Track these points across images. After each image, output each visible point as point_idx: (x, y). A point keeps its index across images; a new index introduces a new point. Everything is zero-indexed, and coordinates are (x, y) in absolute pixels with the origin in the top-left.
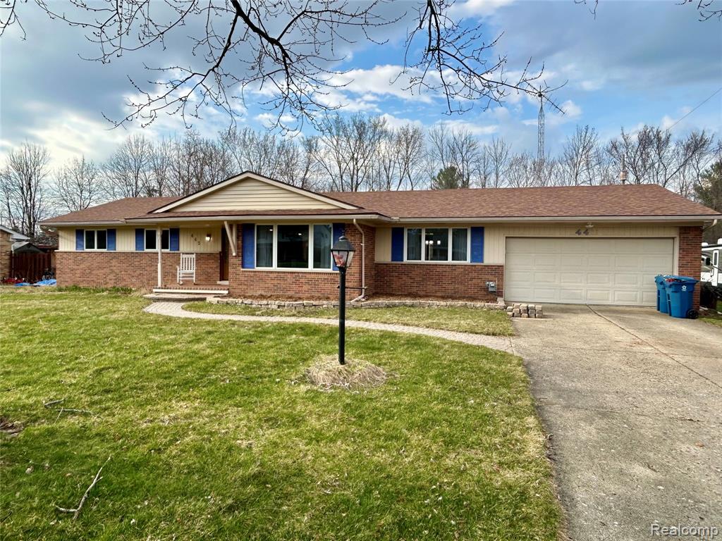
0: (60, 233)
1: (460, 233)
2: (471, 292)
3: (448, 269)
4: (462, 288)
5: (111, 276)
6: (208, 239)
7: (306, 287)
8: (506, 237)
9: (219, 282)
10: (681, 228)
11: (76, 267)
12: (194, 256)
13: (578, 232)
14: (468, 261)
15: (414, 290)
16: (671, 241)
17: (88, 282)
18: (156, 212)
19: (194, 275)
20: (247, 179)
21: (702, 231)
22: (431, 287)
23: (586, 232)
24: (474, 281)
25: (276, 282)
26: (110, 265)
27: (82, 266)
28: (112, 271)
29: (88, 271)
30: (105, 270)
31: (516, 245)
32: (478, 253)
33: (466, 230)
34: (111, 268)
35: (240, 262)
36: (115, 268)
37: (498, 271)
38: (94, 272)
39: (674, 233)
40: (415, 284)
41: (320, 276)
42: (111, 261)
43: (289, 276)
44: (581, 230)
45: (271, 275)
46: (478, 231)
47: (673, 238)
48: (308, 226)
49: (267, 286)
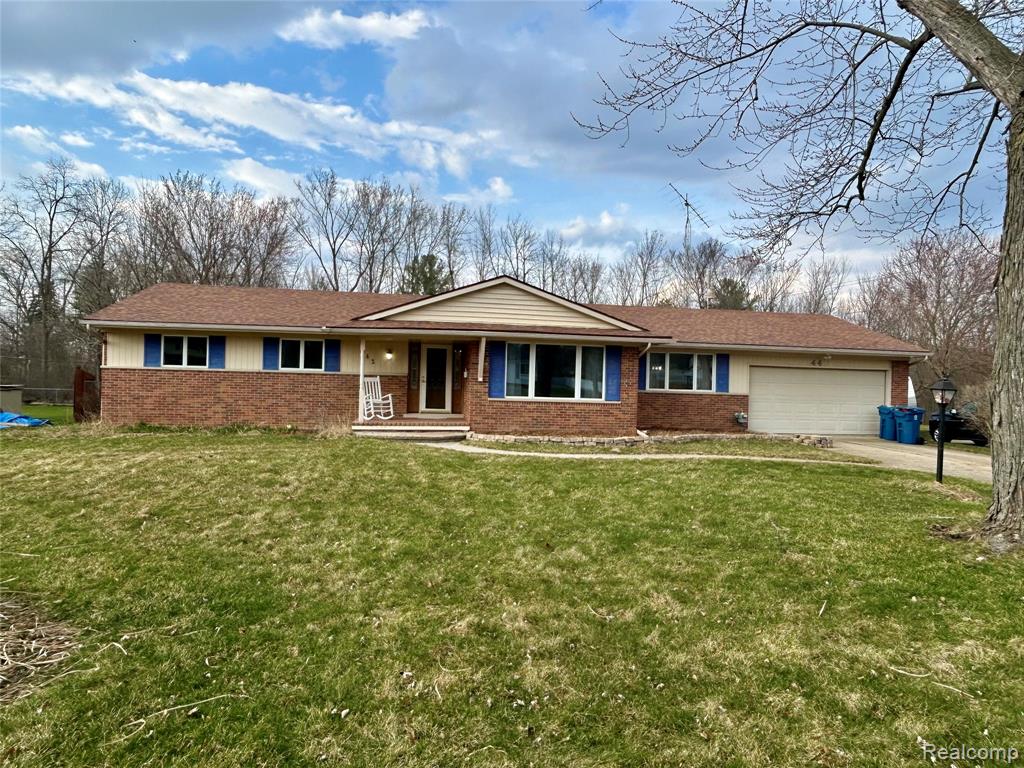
0: (110, 339)
1: (706, 359)
2: (718, 424)
3: (694, 399)
4: (708, 419)
5: (218, 408)
6: (389, 356)
7: (573, 421)
8: (751, 366)
9: (405, 416)
10: (893, 362)
11: (144, 393)
12: (378, 379)
13: (813, 363)
14: (714, 390)
15: (659, 422)
16: (883, 373)
17: (171, 417)
18: (366, 319)
19: (391, 406)
20: (505, 285)
21: (909, 365)
22: (676, 420)
23: (820, 363)
24: (721, 412)
25: (535, 415)
26: (218, 390)
27: (157, 392)
28: (220, 400)
29: (170, 400)
30: (205, 398)
31: (759, 374)
32: (723, 383)
33: (711, 356)
34: (218, 395)
35: (487, 390)
36: (225, 395)
37: (743, 401)
38: (183, 402)
39: (887, 367)
40: (660, 416)
41: (591, 408)
42: (218, 385)
43: (553, 407)
44: (816, 361)
45: (528, 406)
46: (724, 358)
47: (885, 371)
48: (575, 347)
49: (522, 419)
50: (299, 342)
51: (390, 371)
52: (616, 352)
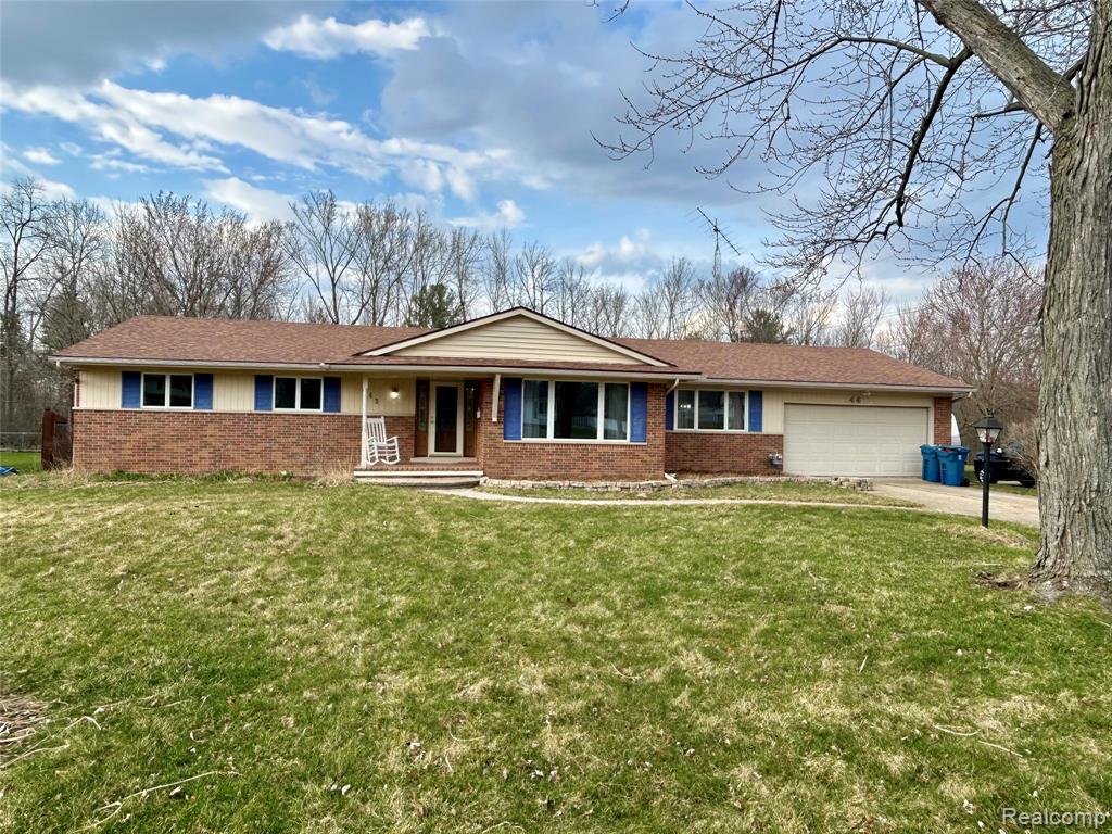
0: (83, 377)
1: (737, 396)
2: (751, 466)
3: (725, 439)
4: (740, 461)
5: (205, 453)
6: (394, 395)
7: (596, 465)
8: (786, 404)
9: (413, 460)
10: (935, 399)
11: (123, 438)
12: (382, 420)
13: (852, 400)
14: (746, 430)
15: (688, 465)
16: (925, 411)
17: (151, 464)
18: (369, 354)
20: (520, 317)
21: (952, 402)
22: (706, 462)
23: (858, 400)
24: (754, 453)
25: (555, 458)
26: (204, 433)
27: (137, 436)
28: (206, 445)
29: (151, 445)
30: (190, 442)
31: (795, 412)
32: (756, 421)
33: (743, 394)
34: (205, 439)
35: (502, 431)
36: (211, 439)
37: (777, 441)
38: (165, 447)
39: (929, 404)
40: (689, 458)
41: (615, 450)
42: (205, 428)
43: (573, 449)
44: (857, 397)
45: (547, 449)
46: (757, 395)
47: (927, 408)
48: (597, 384)
49: (541, 463)
50: (294, 380)
51: (395, 411)
52: (641, 389)
